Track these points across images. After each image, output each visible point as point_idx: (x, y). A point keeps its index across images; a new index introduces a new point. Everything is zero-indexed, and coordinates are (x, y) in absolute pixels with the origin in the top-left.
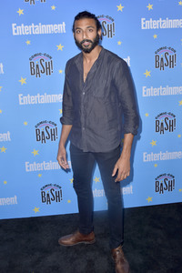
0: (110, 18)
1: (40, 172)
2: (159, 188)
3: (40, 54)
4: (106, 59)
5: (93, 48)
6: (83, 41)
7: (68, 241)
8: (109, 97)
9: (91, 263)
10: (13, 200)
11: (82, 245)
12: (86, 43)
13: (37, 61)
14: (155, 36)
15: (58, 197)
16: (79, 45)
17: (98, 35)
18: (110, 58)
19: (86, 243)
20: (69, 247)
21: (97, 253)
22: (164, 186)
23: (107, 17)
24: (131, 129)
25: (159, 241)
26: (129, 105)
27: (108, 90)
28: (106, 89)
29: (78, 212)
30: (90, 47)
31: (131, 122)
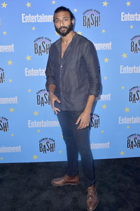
0: (97, 12)
1: (39, 128)
2: (130, 145)
3: (42, 38)
4: (78, 41)
5: (68, 33)
6: (61, 28)
7: (59, 182)
8: (79, 69)
9: (75, 200)
10: (18, 149)
11: (69, 186)
12: (63, 29)
13: (39, 43)
14: (132, 27)
15: (52, 148)
16: (58, 30)
17: (72, 23)
18: (81, 40)
19: (72, 184)
20: (59, 187)
21: (81, 192)
22: (134, 143)
23: (95, 10)
24: (94, 92)
25: (129, 185)
26: (94, 75)
27: (79, 63)
28: (77, 63)
29: (67, 160)
30: (66, 31)
31: (95, 87)
